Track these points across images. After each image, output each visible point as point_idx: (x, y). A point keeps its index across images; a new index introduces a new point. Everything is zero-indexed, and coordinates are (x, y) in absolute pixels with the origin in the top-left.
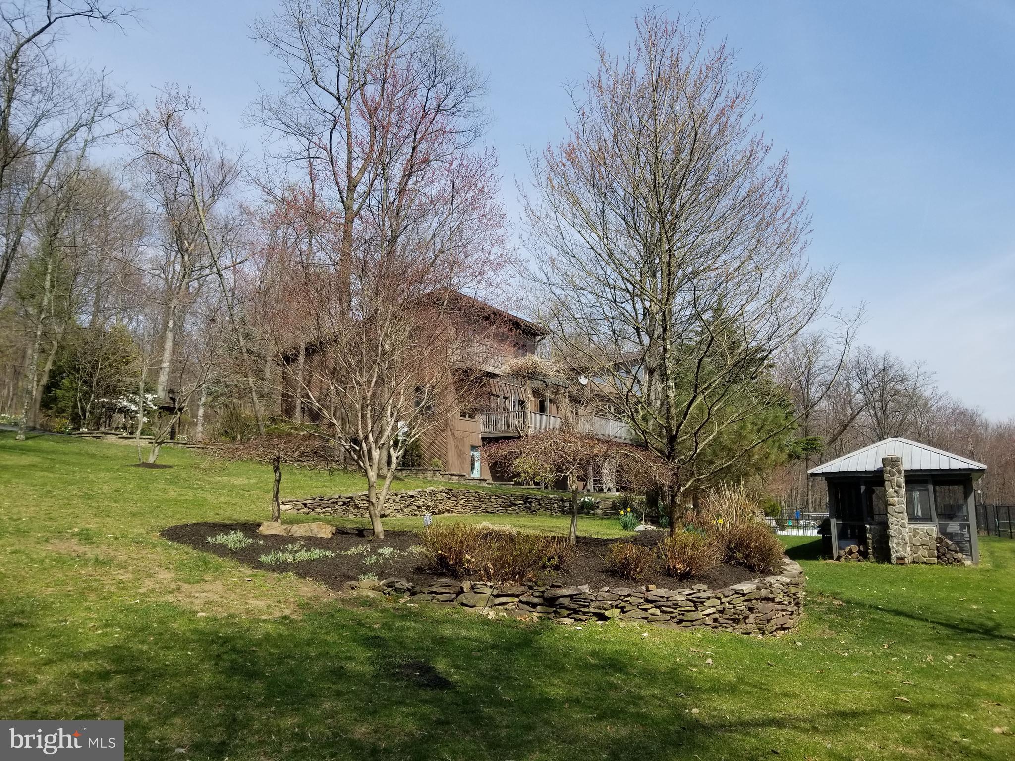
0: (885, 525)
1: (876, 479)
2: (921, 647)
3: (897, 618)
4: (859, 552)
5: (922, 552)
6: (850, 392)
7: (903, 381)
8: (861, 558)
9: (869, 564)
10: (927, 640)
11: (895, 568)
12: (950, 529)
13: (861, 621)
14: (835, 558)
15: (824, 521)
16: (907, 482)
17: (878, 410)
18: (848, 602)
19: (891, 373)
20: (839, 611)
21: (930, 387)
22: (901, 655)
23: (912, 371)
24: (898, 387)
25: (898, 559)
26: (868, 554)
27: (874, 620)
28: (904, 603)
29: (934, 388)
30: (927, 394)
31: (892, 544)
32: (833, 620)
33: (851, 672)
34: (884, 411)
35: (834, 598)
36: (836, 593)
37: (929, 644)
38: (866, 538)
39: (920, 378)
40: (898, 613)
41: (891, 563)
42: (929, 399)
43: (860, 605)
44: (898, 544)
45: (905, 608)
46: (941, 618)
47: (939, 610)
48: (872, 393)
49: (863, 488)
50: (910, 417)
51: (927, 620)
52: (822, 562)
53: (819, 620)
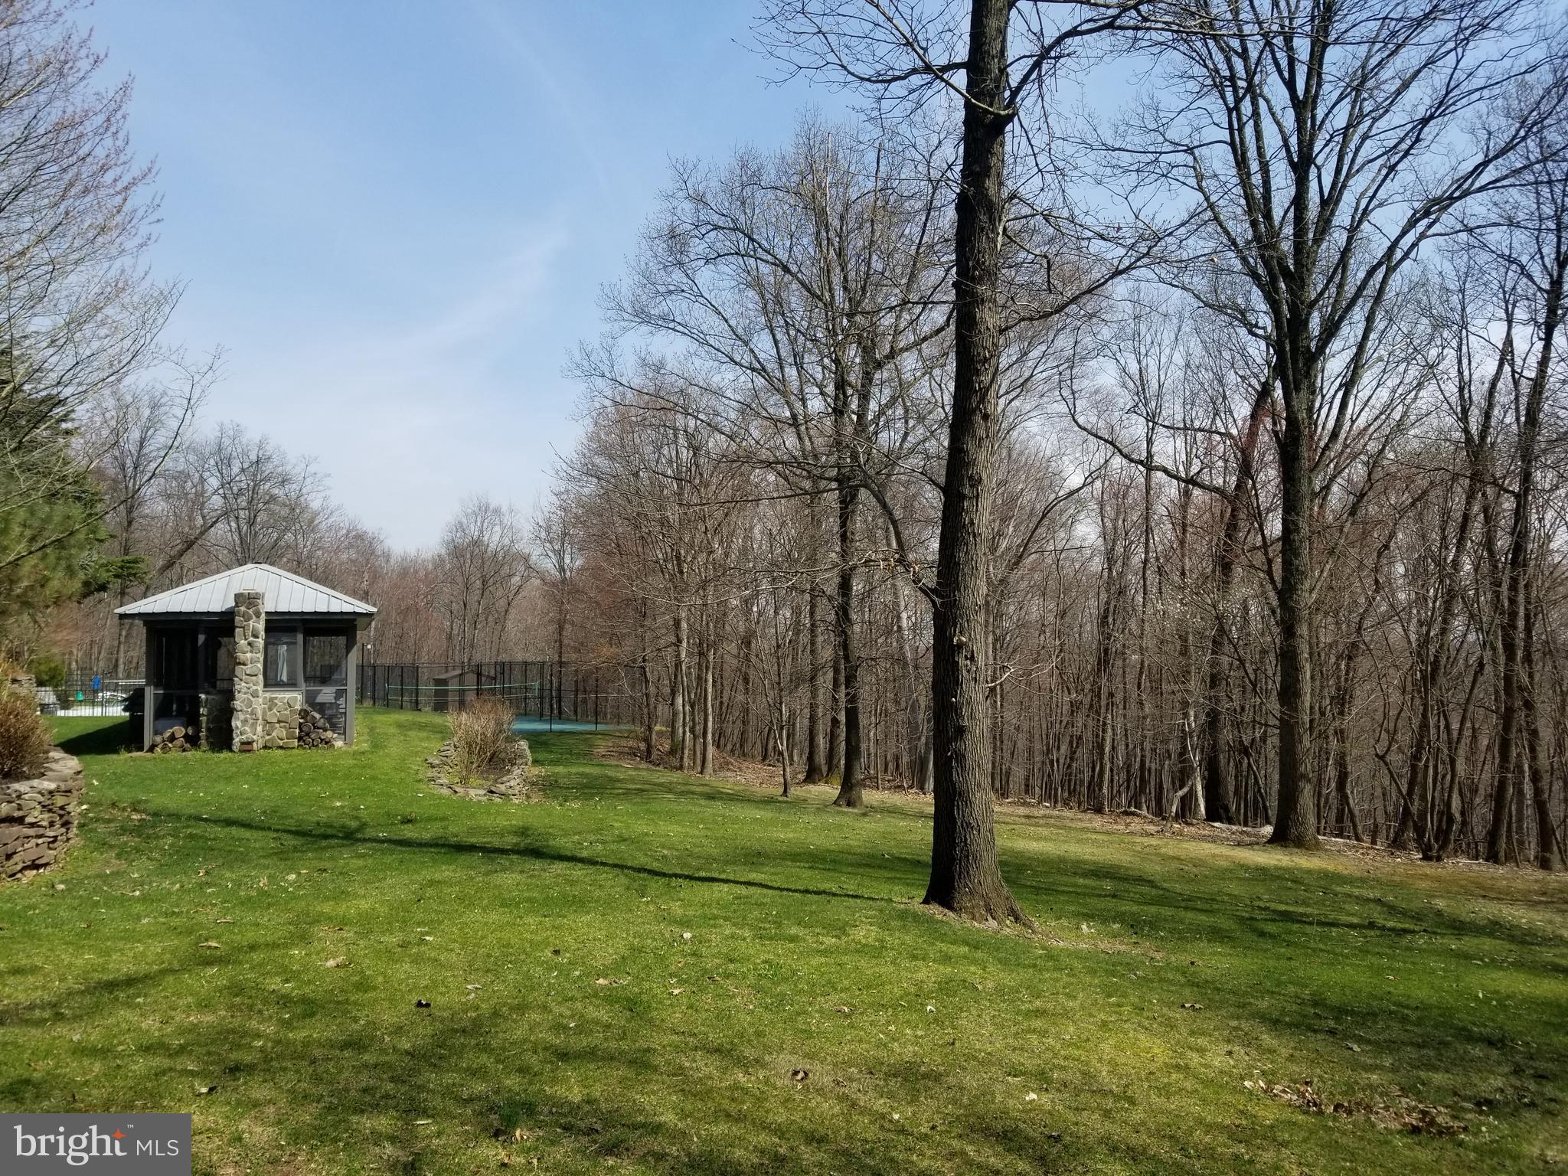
0: (229, 695)
1: (222, 625)
2: (254, 868)
3: (227, 830)
4: (186, 736)
5: (279, 732)
6: (203, 491)
7: (283, 482)
8: (188, 745)
9: (198, 754)
10: (264, 857)
11: (237, 757)
12: (320, 699)
13: (170, 840)
14: (146, 748)
15: (136, 690)
16: (269, 629)
17: (243, 523)
18: (156, 814)
19: (268, 468)
20: (138, 830)
21: (320, 495)
22: (223, 883)
23: (298, 470)
24: (276, 491)
25: (243, 743)
26: (199, 738)
27: (191, 836)
28: (240, 808)
29: (325, 498)
30: (315, 504)
31: (236, 723)
32: (126, 843)
33: (139, 918)
34: (251, 523)
35: (135, 810)
36: (139, 802)
37: (266, 862)
38: (199, 715)
39: (308, 481)
40: (229, 823)
41: (231, 751)
42: (316, 514)
43: (175, 816)
44: (245, 721)
45: (242, 815)
46: (291, 823)
47: (291, 813)
48: (236, 496)
49: (201, 638)
50: (289, 537)
51: (269, 829)
52: (124, 756)
53: (103, 845)
